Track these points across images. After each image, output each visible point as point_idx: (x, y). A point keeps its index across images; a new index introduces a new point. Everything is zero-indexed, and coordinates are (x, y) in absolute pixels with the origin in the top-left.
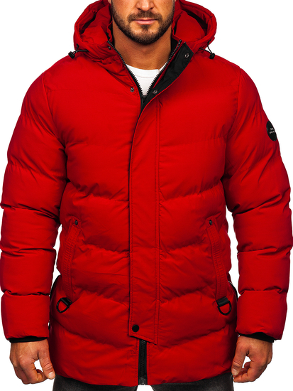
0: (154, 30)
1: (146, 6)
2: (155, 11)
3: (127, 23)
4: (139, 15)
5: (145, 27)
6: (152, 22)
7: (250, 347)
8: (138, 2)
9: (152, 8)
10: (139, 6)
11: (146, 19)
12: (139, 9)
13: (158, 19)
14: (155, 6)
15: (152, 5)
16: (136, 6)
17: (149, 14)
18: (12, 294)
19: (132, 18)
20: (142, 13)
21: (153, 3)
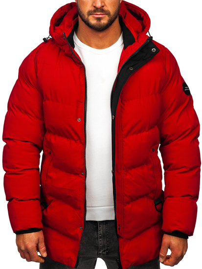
0: (105, 21)
1: (99, 5)
2: (105, 8)
3: (86, 16)
4: (95, 11)
5: (99, 19)
6: (104, 16)
7: (171, 242)
8: (94, 2)
9: (103, 6)
10: (95, 5)
11: (99, 13)
12: (95, 7)
13: (108, 13)
14: (105, 5)
15: (103, 4)
16: (92, 5)
17: (101, 10)
18: (19, 201)
19: (90, 13)
20: (96, 9)
21: (104, 3)
